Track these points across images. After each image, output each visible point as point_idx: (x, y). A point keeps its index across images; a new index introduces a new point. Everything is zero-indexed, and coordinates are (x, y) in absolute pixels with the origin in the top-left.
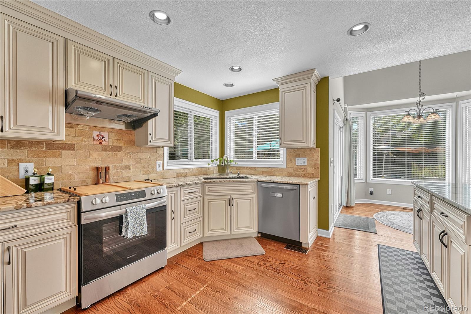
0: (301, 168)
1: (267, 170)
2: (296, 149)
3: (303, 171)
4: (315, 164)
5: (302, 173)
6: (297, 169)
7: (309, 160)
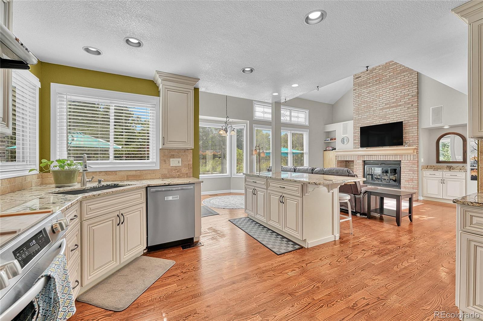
0: (176, 169)
1: (134, 173)
2: (170, 150)
3: (177, 172)
4: (188, 164)
5: (177, 173)
6: (172, 170)
7: (184, 160)
